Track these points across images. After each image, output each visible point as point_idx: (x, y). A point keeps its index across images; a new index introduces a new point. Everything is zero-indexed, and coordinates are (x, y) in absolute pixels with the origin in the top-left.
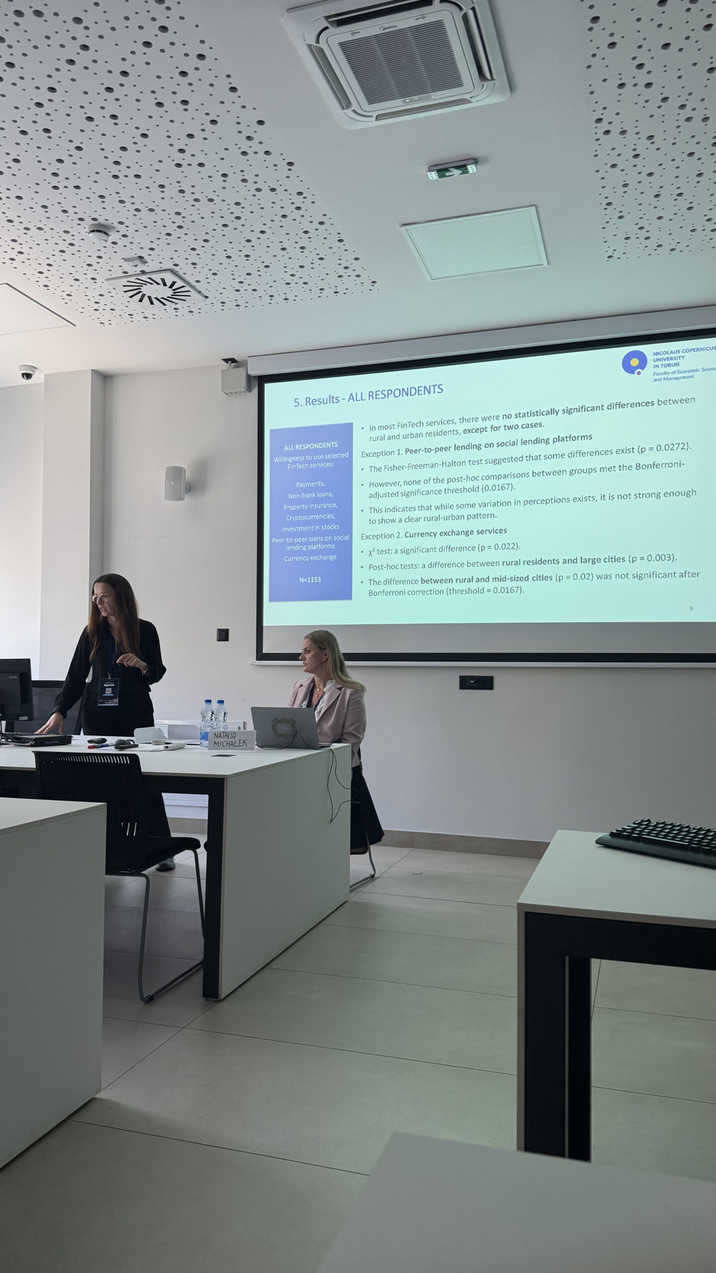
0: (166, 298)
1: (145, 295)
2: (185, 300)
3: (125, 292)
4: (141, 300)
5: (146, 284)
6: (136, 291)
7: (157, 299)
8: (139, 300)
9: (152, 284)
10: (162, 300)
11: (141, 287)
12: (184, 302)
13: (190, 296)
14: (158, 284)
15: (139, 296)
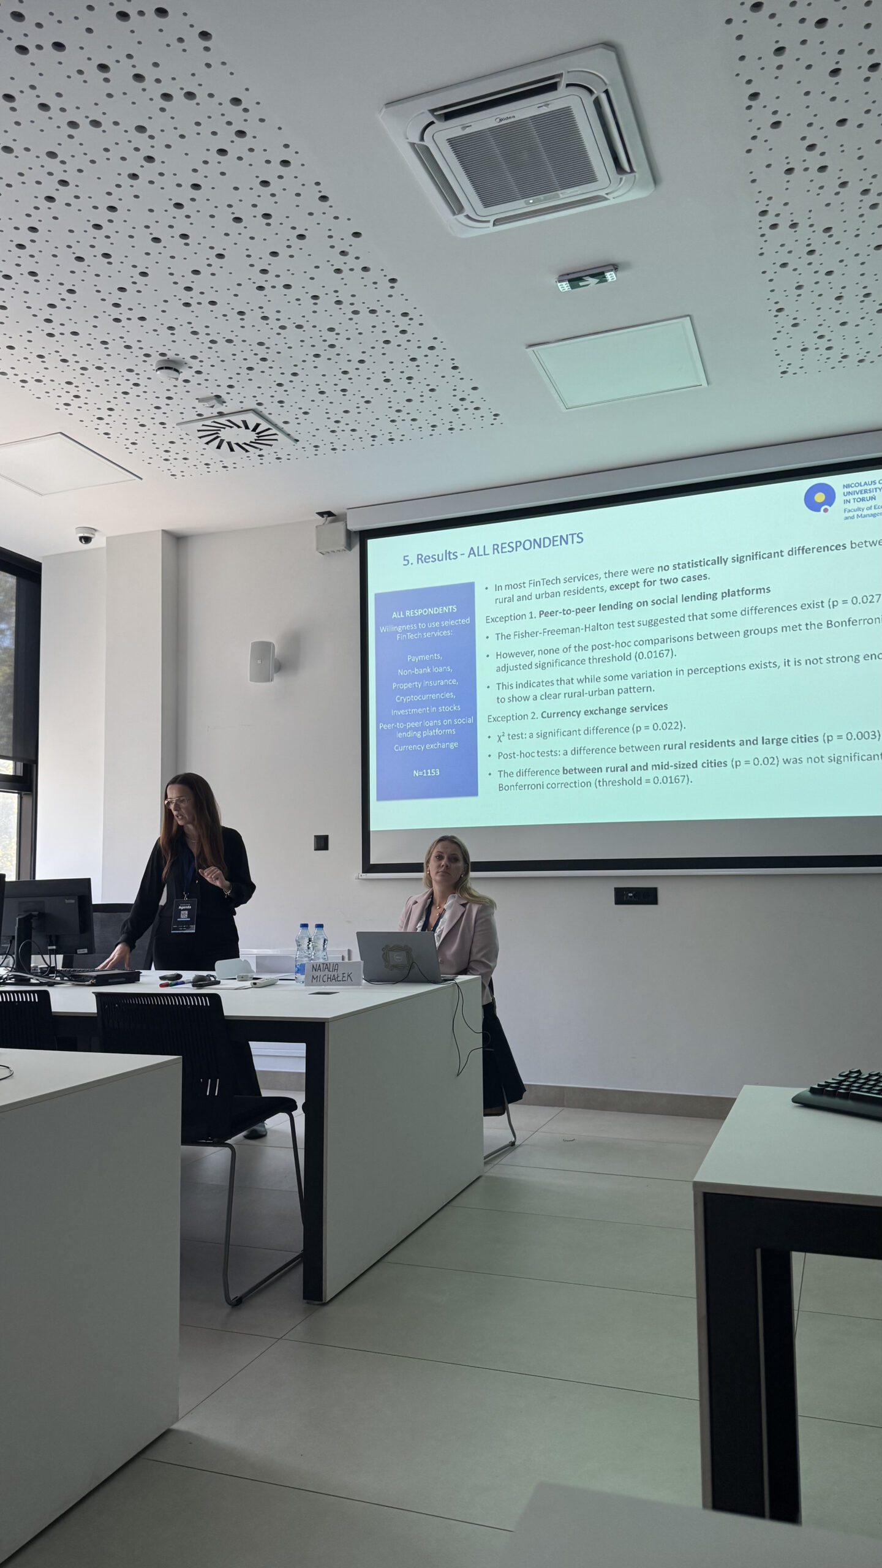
0: (248, 443)
1: (223, 440)
2: (271, 445)
3: (200, 437)
4: (219, 447)
5: (224, 428)
6: (213, 436)
7: (238, 444)
8: (216, 446)
9: (231, 427)
10: (244, 446)
11: (219, 432)
12: (270, 447)
13: (276, 440)
14: (239, 427)
15: (217, 442)
